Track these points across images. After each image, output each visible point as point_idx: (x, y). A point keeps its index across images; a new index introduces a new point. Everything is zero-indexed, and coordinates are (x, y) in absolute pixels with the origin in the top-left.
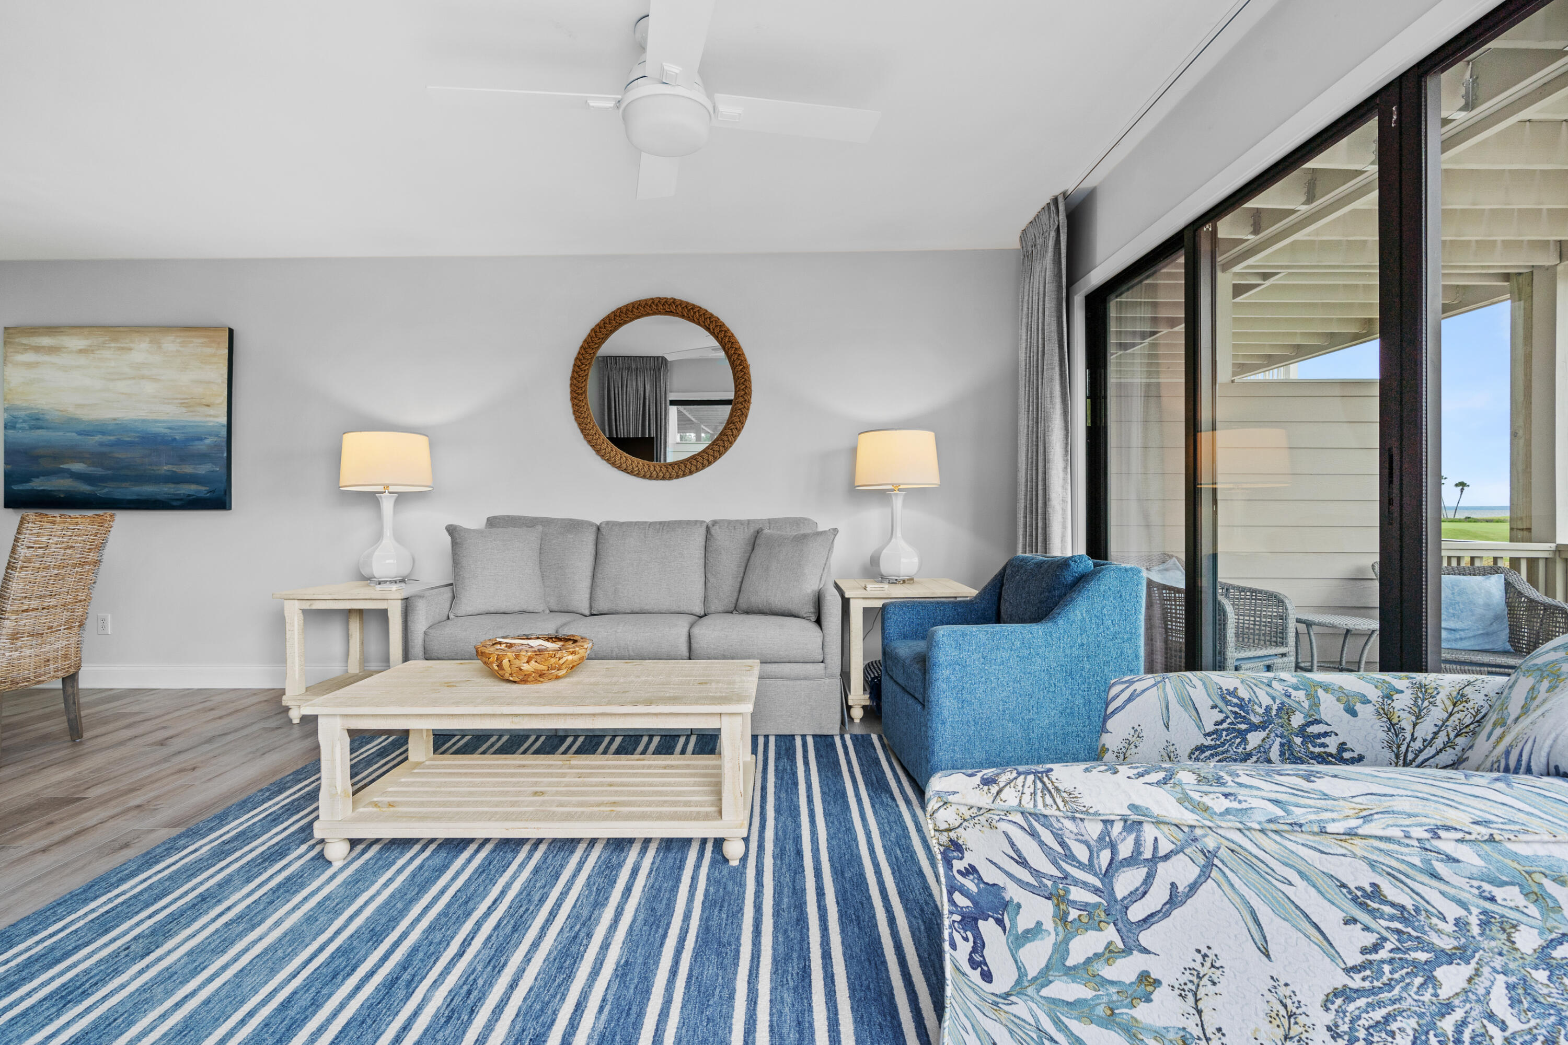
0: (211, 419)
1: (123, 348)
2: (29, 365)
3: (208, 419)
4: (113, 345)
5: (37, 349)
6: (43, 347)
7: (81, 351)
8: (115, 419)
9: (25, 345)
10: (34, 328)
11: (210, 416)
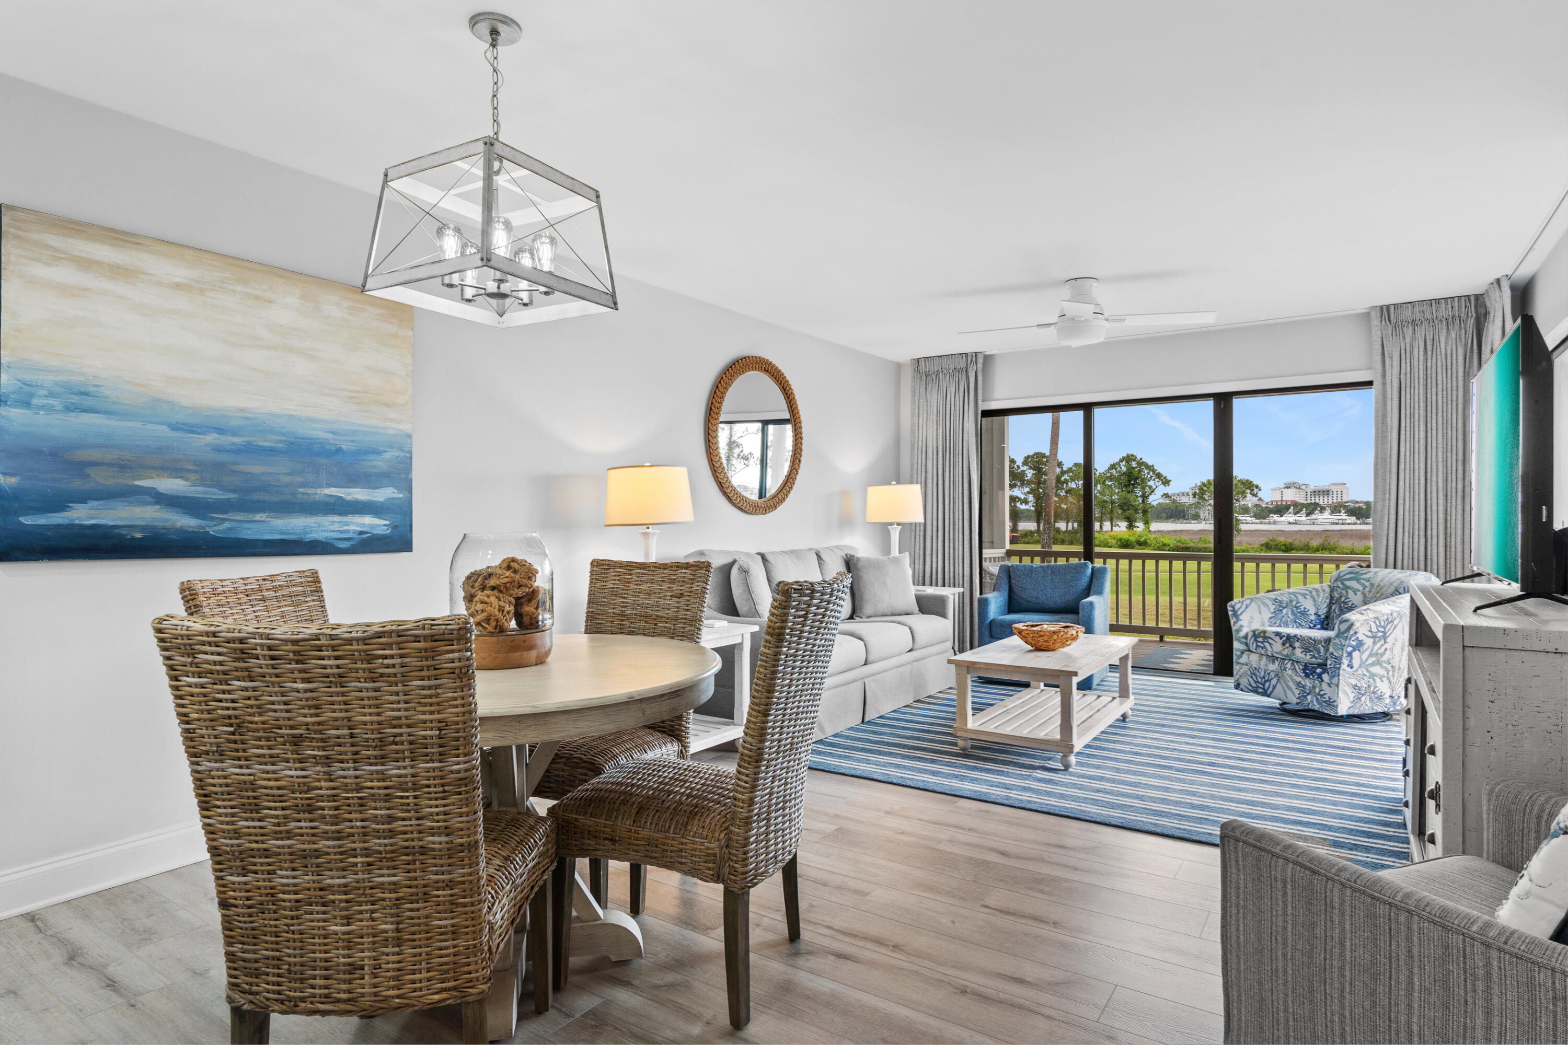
0: (393, 425)
1: (257, 298)
2: (66, 290)
3: (388, 424)
4: (239, 288)
5: (86, 264)
6: (99, 263)
7: (178, 286)
8: (242, 410)
9: (55, 249)
10: (77, 223)
11: (391, 420)
